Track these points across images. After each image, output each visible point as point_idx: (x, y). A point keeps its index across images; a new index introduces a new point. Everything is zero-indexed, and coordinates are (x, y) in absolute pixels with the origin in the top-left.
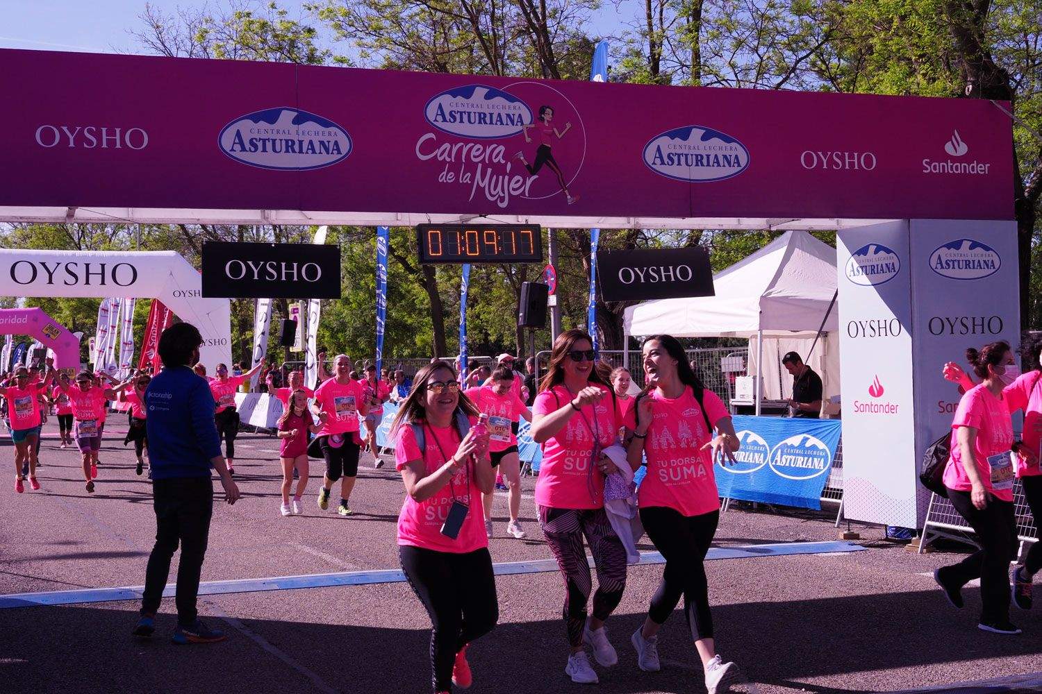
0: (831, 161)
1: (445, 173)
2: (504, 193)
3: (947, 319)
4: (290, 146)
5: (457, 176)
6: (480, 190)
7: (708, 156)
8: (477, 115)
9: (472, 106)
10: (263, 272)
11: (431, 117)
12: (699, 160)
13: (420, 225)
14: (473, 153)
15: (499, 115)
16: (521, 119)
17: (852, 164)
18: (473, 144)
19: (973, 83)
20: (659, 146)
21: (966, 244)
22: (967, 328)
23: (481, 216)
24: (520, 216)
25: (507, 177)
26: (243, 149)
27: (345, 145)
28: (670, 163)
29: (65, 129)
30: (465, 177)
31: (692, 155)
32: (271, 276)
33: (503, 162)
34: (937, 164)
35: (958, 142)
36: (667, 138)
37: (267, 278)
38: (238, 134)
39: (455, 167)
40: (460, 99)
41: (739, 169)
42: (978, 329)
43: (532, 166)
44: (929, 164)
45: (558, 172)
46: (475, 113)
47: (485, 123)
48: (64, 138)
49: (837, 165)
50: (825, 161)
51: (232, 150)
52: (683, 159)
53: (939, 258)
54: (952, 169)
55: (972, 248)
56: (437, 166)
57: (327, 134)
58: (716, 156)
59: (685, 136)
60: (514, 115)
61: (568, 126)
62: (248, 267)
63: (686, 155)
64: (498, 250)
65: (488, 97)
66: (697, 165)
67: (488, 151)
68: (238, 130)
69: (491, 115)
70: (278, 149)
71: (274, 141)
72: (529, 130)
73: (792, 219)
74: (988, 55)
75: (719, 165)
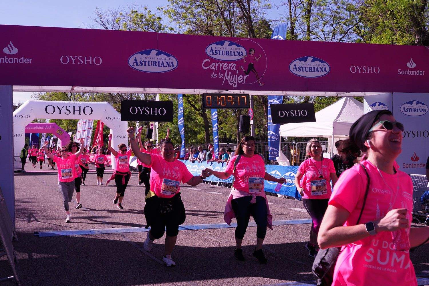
0: (362, 70)
1: (213, 74)
2: (235, 82)
3: (407, 131)
4: (155, 64)
5: (218, 75)
6: (227, 81)
7: (314, 68)
8: (226, 52)
9: (224, 49)
10: (144, 111)
11: (208, 53)
12: (310, 69)
13: (204, 94)
14: (224, 66)
15: (234, 52)
16: (242, 54)
17: (370, 71)
18: (224, 63)
19: (418, 39)
20: (295, 64)
21: (415, 102)
22: (415, 135)
23: (226, 91)
24: (241, 91)
25: (237, 76)
26: (137, 65)
27: (175, 64)
28: (299, 70)
29: (71, 57)
30: (221, 75)
31: (308, 67)
32: (147, 113)
33: (235, 70)
34: (404, 71)
35: (412, 63)
36: (298, 61)
37: (146, 114)
38: (135, 59)
39: (217, 72)
40: (219, 46)
41: (326, 73)
42: (419, 136)
43: (246, 71)
44: (400, 71)
45: (256, 74)
46: (225, 51)
47: (229, 55)
48: (71, 61)
49: (364, 71)
50: (360, 70)
51: (133, 65)
52: (304, 69)
53: (404, 108)
54: (409, 73)
55: (417, 104)
56: (210, 71)
57: (169, 59)
58: (317, 68)
59: (305, 60)
60: (240, 52)
61: (260, 56)
62: (138, 109)
63: (306, 67)
64: (233, 103)
65: (230, 45)
66: (310, 71)
67: (230, 65)
68: (135, 58)
69: (231, 52)
70: (150, 65)
71: (149, 62)
72: (246, 58)
73: (346, 92)
74: (424, 28)
75: (318, 71)
